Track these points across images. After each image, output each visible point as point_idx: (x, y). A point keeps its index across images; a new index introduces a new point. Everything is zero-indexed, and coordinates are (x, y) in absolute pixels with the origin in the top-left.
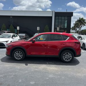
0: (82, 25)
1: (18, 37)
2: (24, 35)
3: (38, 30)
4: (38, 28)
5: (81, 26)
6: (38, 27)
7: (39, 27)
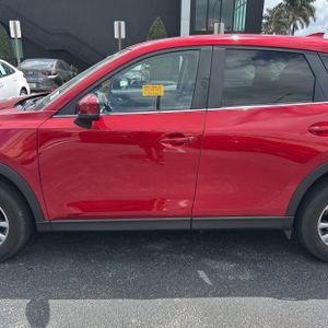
0: (298, 22)
1: (18, 74)
2: (51, 64)
3: (116, 36)
4: (120, 29)
5: (295, 27)
6: (116, 23)
7: (123, 23)
